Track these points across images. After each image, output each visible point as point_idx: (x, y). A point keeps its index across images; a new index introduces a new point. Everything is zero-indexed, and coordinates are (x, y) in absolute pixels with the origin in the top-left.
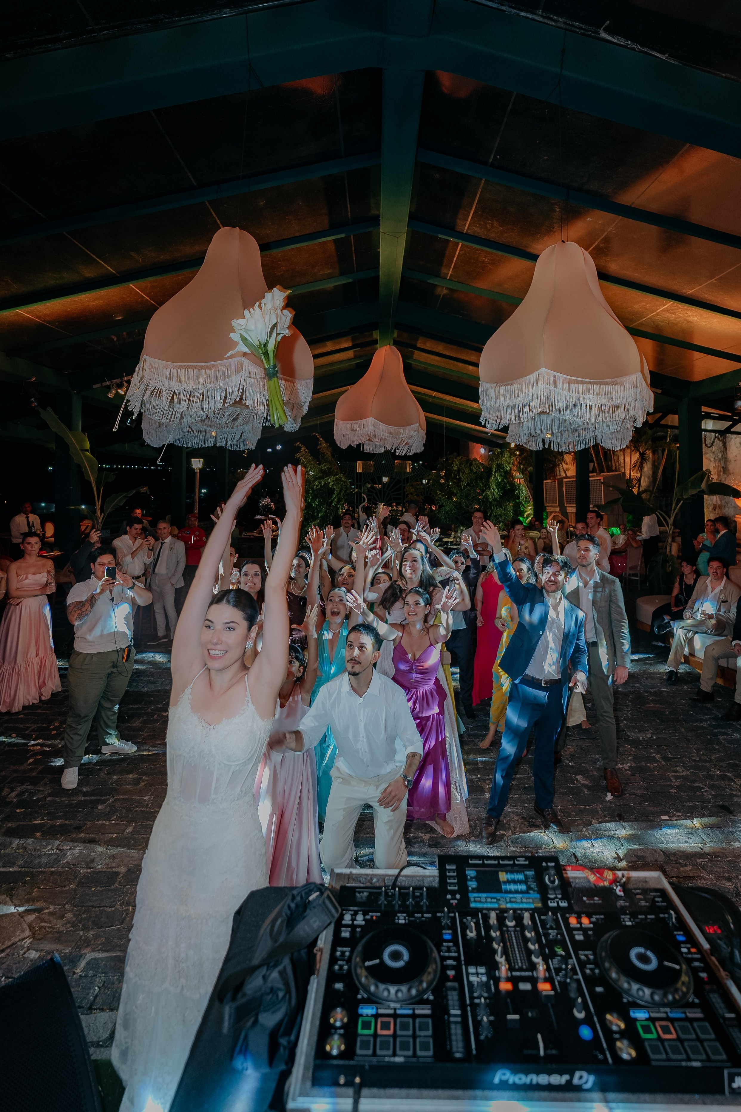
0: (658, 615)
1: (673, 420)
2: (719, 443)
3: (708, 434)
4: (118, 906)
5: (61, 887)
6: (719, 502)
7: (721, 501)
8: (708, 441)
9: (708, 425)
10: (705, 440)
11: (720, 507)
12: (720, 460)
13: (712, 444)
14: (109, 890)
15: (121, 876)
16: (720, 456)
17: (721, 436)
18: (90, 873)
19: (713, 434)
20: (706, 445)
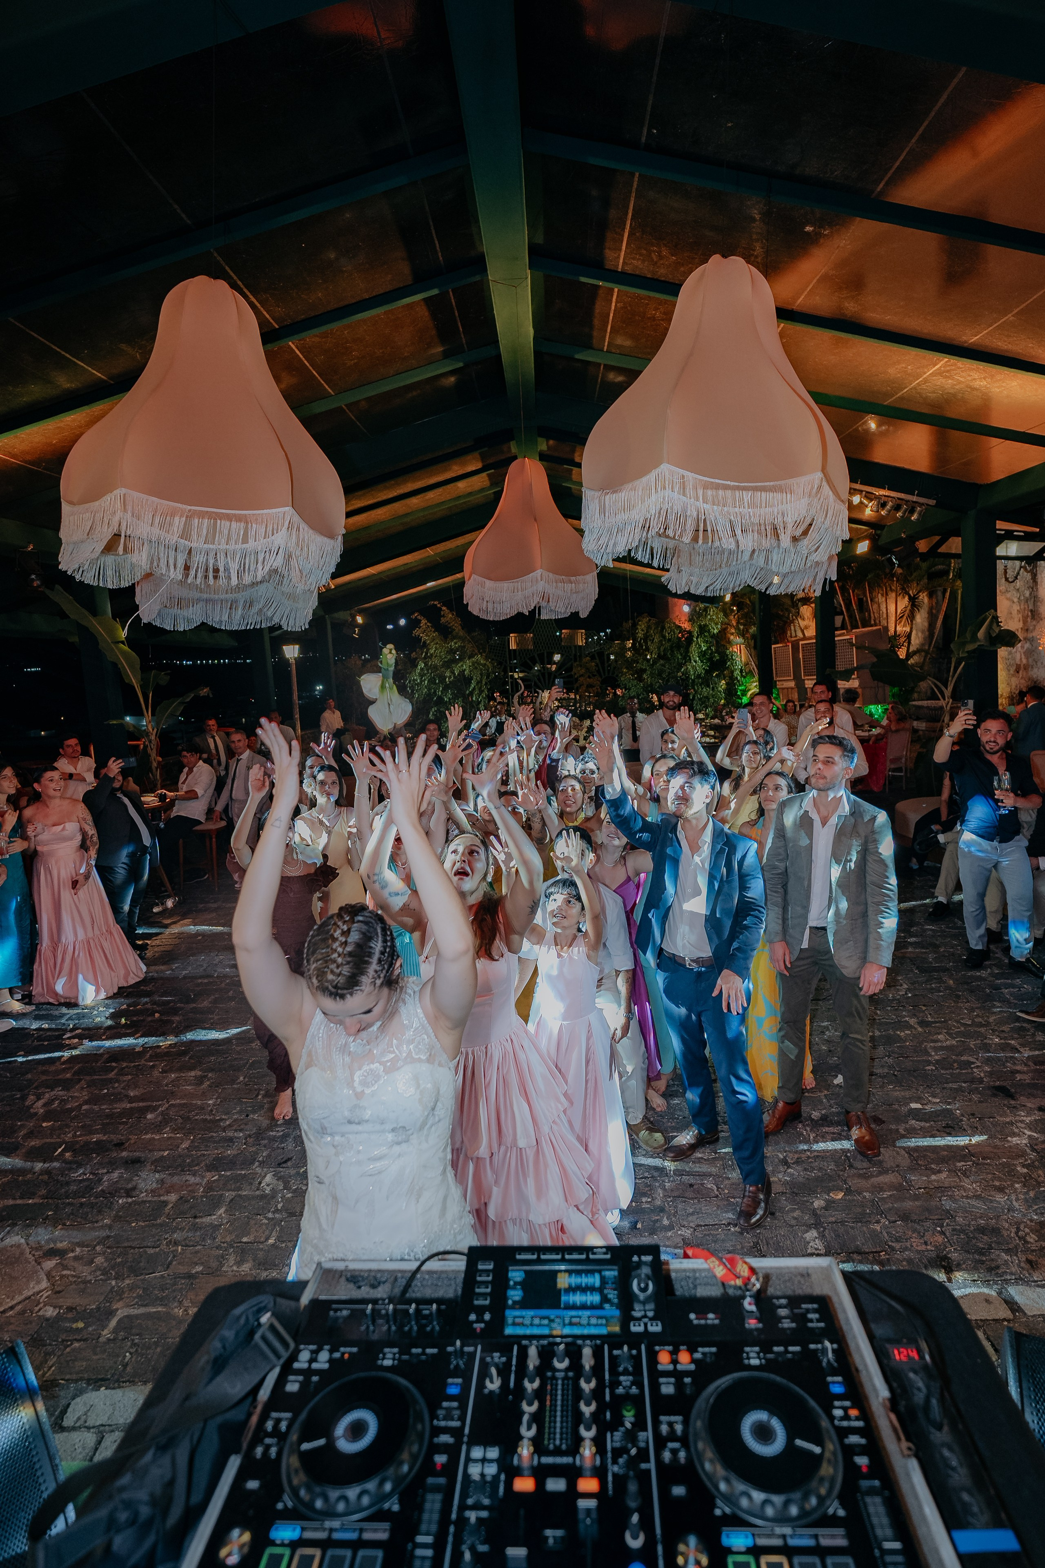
0: (924, 823)
1: (954, 545)
2: (1026, 576)
3: (1010, 563)
4: (163, 1247)
5: (92, 1222)
6: (1024, 661)
7: (1027, 659)
8: (1011, 574)
9: (1011, 548)
10: (1006, 572)
11: (1026, 668)
12: (1027, 600)
13: (1016, 578)
14: (153, 1225)
15: (170, 1206)
16: (1027, 593)
17: (1029, 565)
18: (130, 1204)
19: (1017, 563)
20: (1007, 579)
